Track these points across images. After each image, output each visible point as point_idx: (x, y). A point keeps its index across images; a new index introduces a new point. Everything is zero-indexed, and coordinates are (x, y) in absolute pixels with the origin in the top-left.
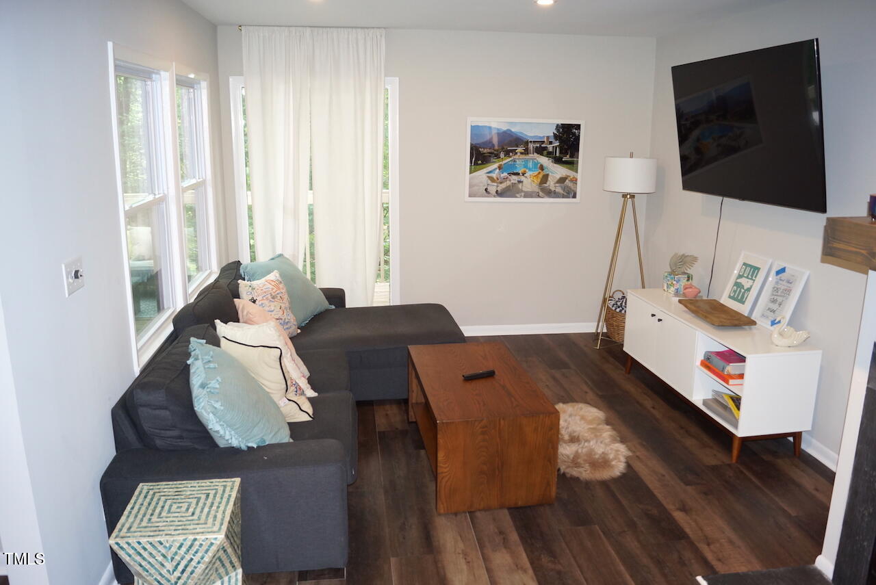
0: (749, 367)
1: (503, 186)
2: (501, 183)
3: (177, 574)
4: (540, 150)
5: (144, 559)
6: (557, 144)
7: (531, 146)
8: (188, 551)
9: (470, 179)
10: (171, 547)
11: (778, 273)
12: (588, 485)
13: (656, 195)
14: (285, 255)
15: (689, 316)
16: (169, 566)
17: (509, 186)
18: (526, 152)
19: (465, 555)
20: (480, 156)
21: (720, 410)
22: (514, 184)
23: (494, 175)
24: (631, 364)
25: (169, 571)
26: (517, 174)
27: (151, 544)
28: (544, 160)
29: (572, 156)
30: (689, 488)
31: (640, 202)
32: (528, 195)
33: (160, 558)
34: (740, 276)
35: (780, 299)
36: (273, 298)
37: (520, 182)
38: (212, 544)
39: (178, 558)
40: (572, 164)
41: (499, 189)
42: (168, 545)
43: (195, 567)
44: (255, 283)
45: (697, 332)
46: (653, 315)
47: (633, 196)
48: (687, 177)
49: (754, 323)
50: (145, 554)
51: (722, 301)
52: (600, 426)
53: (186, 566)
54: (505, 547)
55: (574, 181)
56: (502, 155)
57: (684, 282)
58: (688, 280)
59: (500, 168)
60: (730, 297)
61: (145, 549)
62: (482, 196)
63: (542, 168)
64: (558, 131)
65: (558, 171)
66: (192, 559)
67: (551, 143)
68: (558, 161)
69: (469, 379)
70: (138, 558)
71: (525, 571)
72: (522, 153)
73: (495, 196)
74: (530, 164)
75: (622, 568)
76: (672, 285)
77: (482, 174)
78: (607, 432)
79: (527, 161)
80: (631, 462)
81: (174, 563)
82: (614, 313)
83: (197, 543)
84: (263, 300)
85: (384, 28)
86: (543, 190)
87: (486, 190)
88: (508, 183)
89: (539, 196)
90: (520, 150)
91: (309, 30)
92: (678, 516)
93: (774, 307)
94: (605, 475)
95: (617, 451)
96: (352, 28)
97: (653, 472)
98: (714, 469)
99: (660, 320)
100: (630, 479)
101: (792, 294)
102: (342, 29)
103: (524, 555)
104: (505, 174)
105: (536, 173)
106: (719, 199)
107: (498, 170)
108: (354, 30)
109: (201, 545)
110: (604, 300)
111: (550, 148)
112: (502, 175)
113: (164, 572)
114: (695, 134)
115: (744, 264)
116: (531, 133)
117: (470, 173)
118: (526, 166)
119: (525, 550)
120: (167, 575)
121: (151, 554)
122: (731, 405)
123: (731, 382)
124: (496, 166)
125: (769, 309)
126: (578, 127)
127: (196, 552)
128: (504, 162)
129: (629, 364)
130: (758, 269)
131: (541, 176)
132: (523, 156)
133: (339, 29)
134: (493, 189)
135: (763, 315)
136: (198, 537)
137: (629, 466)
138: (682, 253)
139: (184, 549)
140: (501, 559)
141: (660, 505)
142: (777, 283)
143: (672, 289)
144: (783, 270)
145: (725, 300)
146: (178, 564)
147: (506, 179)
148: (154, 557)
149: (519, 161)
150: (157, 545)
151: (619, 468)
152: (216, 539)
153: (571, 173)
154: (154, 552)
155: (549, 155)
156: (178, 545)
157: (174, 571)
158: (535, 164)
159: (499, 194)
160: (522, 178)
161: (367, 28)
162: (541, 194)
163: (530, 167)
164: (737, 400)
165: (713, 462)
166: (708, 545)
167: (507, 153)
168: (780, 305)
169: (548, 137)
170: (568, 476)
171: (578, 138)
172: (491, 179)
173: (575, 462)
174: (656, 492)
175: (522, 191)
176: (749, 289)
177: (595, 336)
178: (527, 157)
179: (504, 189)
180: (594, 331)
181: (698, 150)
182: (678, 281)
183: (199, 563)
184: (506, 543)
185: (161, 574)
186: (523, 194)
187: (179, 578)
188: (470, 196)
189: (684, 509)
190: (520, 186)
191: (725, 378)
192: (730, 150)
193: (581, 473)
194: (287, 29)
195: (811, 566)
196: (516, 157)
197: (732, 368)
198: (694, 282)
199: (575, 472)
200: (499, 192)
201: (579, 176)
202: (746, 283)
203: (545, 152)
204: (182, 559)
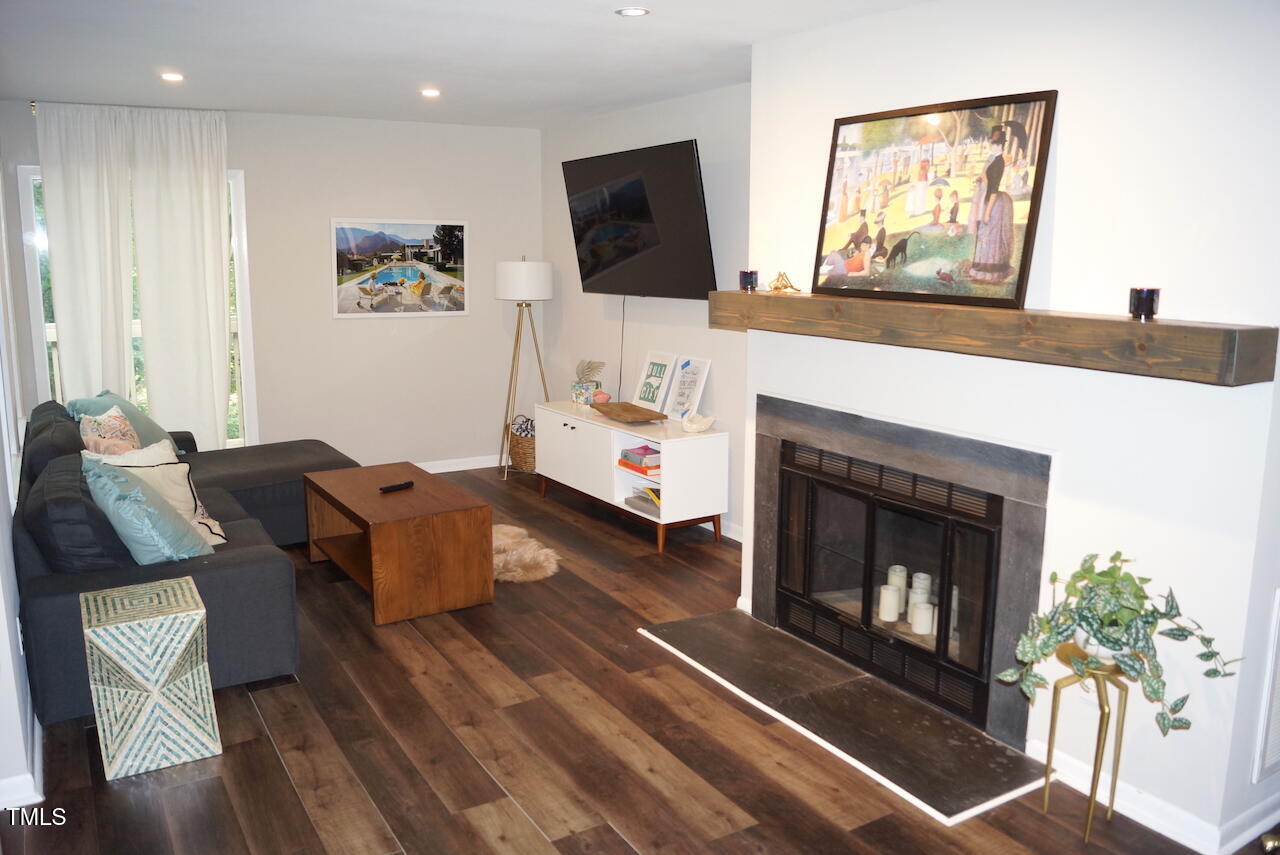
0: (665, 459)
1: (377, 300)
2: (376, 295)
3: (157, 658)
4: (419, 256)
5: (123, 645)
6: (438, 248)
7: (408, 251)
8: (169, 631)
9: (339, 292)
10: (151, 627)
11: (683, 367)
12: (523, 585)
13: (554, 303)
14: (112, 391)
15: (604, 419)
16: (148, 650)
17: (386, 299)
18: (403, 258)
19: (417, 649)
20: (348, 264)
21: (644, 504)
22: (391, 297)
23: (367, 286)
24: (547, 486)
25: (147, 656)
26: (395, 284)
27: (130, 627)
28: (424, 267)
29: (455, 263)
30: (621, 575)
31: (538, 311)
32: (408, 309)
33: (139, 643)
34: (648, 377)
35: (687, 392)
36: (123, 435)
37: (398, 293)
38: (194, 620)
39: (157, 640)
40: (455, 272)
41: (374, 302)
42: (147, 627)
43: (175, 648)
44: (99, 418)
45: (612, 432)
46: (565, 425)
47: (528, 305)
48: (588, 281)
49: (666, 417)
50: (123, 640)
51: (634, 403)
52: (524, 540)
53: (166, 648)
54: (455, 638)
55: (461, 290)
56: (375, 262)
57: (592, 389)
58: (597, 388)
59: (373, 277)
60: (641, 398)
61: (123, 634)
62: (354, 312)
63: (423, 276)
64: (438, 233)
65: (441, 280)
66: (172, 639)
67: (431, 247)
68: (441, 268)
69: (387, 491)
70: (115, 645)
71: (479, 650)
72: (398, 260)
73: (369, 311)
74: (409, 272)
75: (570, 635)
76: (581, 394)
77: (352, 285)
78: (533, 543)
79: (404, 269)
80: (562, 564)
81: (154, 647)
82: (519, 439)
83: (178, 621)
84: (112, 437)
85: (224, 110)
86: (424, 302)
87: (359, 304)
88: (385, 295)
89: (421, 310)
90: (396, 255)
91: (126, 109)
92: (615, 595)
93: (683, 399)
94: (539, 575)
95: (547, 555)
96: (184, 109)
97: (585, 568)
98: (642, 559)
99: (573, 428)
100: (563, 576)
101: (698, 384)
102: (171, 110)
103: (475, 640)
104: (380, 285)
105: (416, 283)
106: (620, 298)
107: (371, 281)
108: (186, 112)
109: (182, 622)
110: (507, 427)
111: (431, 253)
112: (377, 286)
113: (143, 657)
114: (590, 234)
115: (651, 363)
116: (407, 236)
117: (338, 284)
118: (404, 276)
119: (475, 637)
120: (146, 661)
121: (129, 639)
122: (652, 496)
123: (649, 472)
124: (368, 275)
125: (678, 403)
126: (461, 228)
127: (177, 632)
128: (378, 270)
129: (544, 485)
130: (665, 366)
131: (422, 285)
132: (400, 263)
133: (167, 110)
134: (366, 303)
135: (674, 410)
136: (179, 615)
137: (560, 567)
138: (588, 360)
139: (164, 629)
140: (453, 646)
141: (595, 589)
142: (683, 376)
143: (582, 398)
144: (688, 363)
145: (636, 402)
146: (158, 647)
147: (381, 290)
148: (133, 643)
149: (395, 268)
150: (136, 628)
151: (551, 568)
152: (197, 614)
153: (456, 282)
154: (133, 636)
155: (430, 261)
156: (158, 626)
157: (154, 654)
158: (415, 272)
159: (375, 308)
160: (401, 289)
161: (203, 110)
162: (424, 307)
163: (410, 277)
164: (657, 492)
165: (641, 554)
166: (645, 609)
167: (381, 260)
168: (688, 396)
169: (427, 241)
170: (501, 581)
171: (461, 242)
172: (364, 290)
173: (506, 568)
174: (590, 582)
175: (402, 304)
176: (658, 388)
177: (501, 469)
178: (404, 264)
179: (379, 302)
180: (496, 464)
181: (594, 253)
182: (587, 390)
183: (179, 642)
184: (454, 635)
185: (139, 660)
186: (402, 308)
187: (158, 662)
188: (339, 312)
189: (618, 589)
190: (399, 298)
191: (643, 471)
192: (626, 252)
193: (514, 576)
194: (98, 107)
195: (735, 609)
196: (392, 264)
197: (648, 460)
198: (604, 389)
199: (508, 577)
200: (374, 306)
201: (466, 285)
202: (654, 381)
203: (425, 258)
204: (162, 641)
